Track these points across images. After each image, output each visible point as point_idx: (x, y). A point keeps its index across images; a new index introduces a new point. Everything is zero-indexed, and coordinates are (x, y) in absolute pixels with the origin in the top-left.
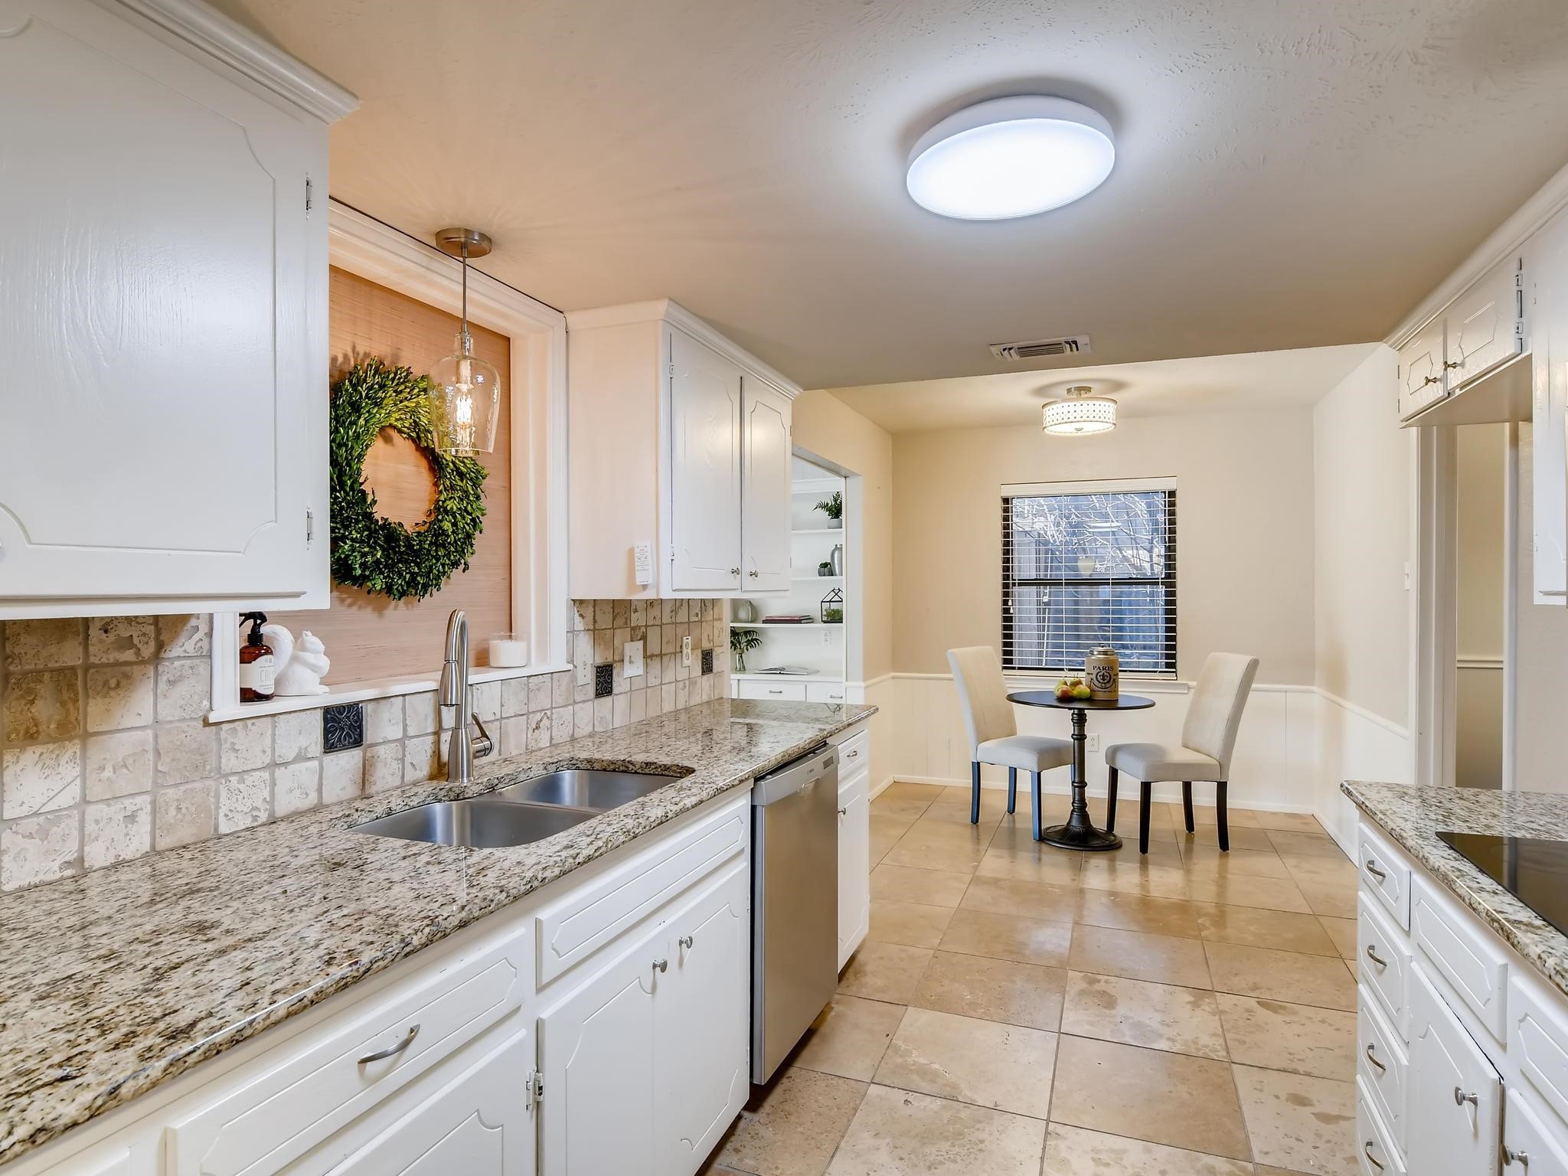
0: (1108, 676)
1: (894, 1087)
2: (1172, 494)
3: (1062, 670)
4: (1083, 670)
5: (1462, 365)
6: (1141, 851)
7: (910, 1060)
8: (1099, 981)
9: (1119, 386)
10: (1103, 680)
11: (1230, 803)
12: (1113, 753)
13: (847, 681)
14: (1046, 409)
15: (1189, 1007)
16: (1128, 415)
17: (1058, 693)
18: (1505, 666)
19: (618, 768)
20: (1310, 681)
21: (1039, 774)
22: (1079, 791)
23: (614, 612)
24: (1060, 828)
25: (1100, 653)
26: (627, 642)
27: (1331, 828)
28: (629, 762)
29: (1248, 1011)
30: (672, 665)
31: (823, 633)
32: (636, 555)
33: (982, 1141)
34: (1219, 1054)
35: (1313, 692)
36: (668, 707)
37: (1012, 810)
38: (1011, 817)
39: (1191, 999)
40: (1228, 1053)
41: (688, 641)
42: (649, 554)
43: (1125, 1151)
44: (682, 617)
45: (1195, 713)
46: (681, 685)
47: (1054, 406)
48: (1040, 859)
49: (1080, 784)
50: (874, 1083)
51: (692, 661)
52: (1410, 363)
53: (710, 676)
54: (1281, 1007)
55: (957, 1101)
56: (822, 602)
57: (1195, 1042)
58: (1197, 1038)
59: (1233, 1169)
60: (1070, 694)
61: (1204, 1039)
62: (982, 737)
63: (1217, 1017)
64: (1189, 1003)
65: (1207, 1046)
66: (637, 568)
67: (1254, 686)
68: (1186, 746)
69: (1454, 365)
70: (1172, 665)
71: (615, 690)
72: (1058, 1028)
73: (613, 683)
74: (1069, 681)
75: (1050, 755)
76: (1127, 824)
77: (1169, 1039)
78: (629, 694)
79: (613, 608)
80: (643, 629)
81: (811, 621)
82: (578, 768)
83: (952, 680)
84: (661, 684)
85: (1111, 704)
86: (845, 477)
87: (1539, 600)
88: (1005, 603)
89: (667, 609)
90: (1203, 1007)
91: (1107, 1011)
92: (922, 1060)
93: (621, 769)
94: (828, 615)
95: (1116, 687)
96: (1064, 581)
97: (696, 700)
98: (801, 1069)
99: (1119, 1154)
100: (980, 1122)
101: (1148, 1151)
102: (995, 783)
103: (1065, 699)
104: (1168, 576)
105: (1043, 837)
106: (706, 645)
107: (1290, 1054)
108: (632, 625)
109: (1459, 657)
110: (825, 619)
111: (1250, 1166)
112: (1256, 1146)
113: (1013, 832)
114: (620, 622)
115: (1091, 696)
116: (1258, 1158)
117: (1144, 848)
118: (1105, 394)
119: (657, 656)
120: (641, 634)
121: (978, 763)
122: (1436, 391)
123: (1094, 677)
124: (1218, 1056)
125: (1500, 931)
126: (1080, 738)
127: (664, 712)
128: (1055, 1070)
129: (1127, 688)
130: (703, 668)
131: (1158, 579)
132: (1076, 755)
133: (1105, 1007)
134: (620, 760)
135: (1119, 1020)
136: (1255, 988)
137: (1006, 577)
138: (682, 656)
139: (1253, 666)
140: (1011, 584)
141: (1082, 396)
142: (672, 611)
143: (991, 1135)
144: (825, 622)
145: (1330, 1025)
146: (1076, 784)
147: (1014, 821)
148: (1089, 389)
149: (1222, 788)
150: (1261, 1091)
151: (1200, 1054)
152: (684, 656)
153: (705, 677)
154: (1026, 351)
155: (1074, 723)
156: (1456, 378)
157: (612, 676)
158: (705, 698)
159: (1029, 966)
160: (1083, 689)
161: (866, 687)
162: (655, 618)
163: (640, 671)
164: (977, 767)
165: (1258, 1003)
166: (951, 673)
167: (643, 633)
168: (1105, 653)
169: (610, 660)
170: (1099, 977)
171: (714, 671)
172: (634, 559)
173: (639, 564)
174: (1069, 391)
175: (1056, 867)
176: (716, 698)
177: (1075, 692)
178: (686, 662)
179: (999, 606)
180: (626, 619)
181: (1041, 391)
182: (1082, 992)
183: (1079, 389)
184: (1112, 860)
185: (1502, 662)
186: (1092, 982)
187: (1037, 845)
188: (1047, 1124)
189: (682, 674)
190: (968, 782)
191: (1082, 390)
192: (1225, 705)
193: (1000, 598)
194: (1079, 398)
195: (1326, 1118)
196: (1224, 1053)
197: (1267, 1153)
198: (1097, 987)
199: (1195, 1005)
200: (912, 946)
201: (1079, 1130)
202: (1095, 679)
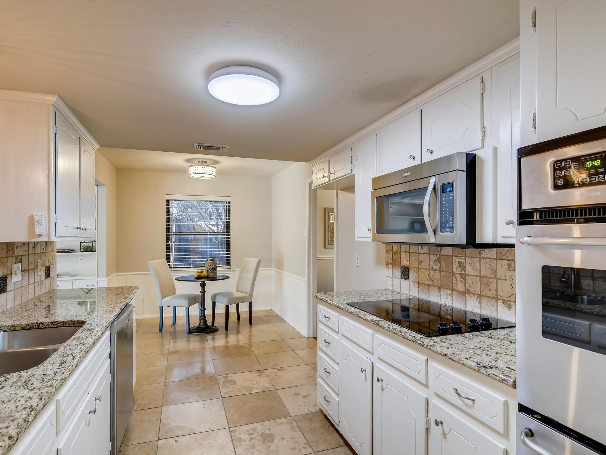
0: (213, 268)
1: (168, 438)
2: (229, 203)
3: (190, 267)
4: (204, 267)
5: (334, 174)
6: (226, 330)
7: (171, 426)
8: (228, 377)
9: (216, 162)
10: (212, 270)
11: (254, 309)
12: (214, 296)
13: (98, 278)
14: (190, 168)
15: (258, 377)
16: (219, 173)
17: (196, 276)
18: (335, 258)
19: (33, 327)
20: (270, 266)
21: (189, 308)
22: (203, 312)
23: (7, 248)
24: (196, 327)
25: (210, 260)
26: (14, 264)
27: (278, 313)
28: (40, 323)
29: (275, 373)
30: (33, 274)
31: (80, 257)
32: (35, 219)
33: (210, 443)
34: (272, 388)
35: (272, 270)
36: (31, 296)
37: (174, 324)
38: (174, 327)
39: (258, 374)
40: (274, 387)
41: (40, 262)
42: (44, 219)
43: (256, 428)
44: (37, 250)
45: (240, 279)
46: (37, 284)
47: (193, 167)
48: (189, 340)
49: (203, 309)
50: (160, 440)
51: (42, 272)
52: (316, 171)
53: (49, 279)
54: (284, 369)
55: (195, 433)
56: (81, 242)
57: (264, 387)
58: (264, 385)
59: (287, 420)
60: (201, 276)
61: (267, 385)
62: (164, 296)
63: (267, 378)
64: (258, 376)
65: (268, 387)
66: (36, 226)
67: (259, 269)
68: (237, 291)
69: (332, 173)
70: (229, 263)
71: (8, 290)
72: (220, 396)
73: (7, 285)
74: (199, 271)
75: (192, 300)
76: (220, 322)
77: (256, 388)
78: (14, 291)
79: (7, 246)
80: (20, 257)
81: (73, 251)
82: (5, 331)
83: (151, 274)
84: (28, 285)
85: (214, 279)
86: (97, 186)
87: (356, 239)
88: (168, 242)
89: (31, 246)
90: (263, 376)
91: (234, 386)
92: (176, 424)
93: (35, 327)
94: (84, 248)
95: (216, 272)
96: (191, 233)
97: (43, 292)
98: (125, 446)
99: (255, 429)
100: (206, 437)
101: (263, 425)
102: (168, 314)
103: (199, 278)
104: (227, 232)
105: (190, 332)
106: (47, 264)
107: (290, 382)
108: (16, 255)
109: (317, 257)
110: (82, 250)
111: (291, 418)
112: (291, 412)
113: (175, 332)
114: (10, 253)
115: (208, 276)
116: (292, 415)
117: (227, 329)
118: (212, 164)
119: (26, 270)
120: (20, 260)
121: (162, 307)
122: (326, 180)
123: (209, 269)
124: (271, 389)
125: (375, 324)
126: (203, 292)
127: (29, 299)
128: (225, 410)
129: (220, 273)
130: (46, 275)
131: (224, 233)
132: (202, 299)
133: (234, 385)
134: (34, 323)
135: (239, 388)
136: (275, 365)
137: (168, 232)
138: (37, 270)
139: (259, 262)
140: (170, 235)
141: (204, 164)
142: (33, 248)
143: (212, 440)
144: (82, 252)
145: (297, 370)
146: (202, 310)
147: (175, 328)
148: (206, 162)
149: (250, 304)
150: (286, 395)
151: (267, 390)
152: (38, 270)
153: (47, 280)
154: (206, 148)
155: (201, 287)
156: (332, 177)
157: (6, 282)
158: (47, 290)
159: (203, 379)
160: (205, 274)
161: (108, 280)
162: (26, 251)
163: (20, 279)
164: (162, 308)
165: (277, 370)
166: (150, 271)
167: (20, 258)
168: (212, 260)
169: (6, 273)
170: (227, 375)
171: (51, 276)
172: (34, 222)
173: (37, 224)
174: (199, 162)
175: (195, 342)
176: (51, 290)
177: (202, 275)
178: (39, 273)
179: (165, 244)
180: (13, 252)
181: (188, 161)
182: (225, 382)
183: (203, 162)
184: (214, 336)
185: (334, 257)
186: (226, 378)
187: (188, 335)
188: (229, 429)
189: (37, 279)
190: (158, 315)
191: (203, 163)
192: (251, 276)
193: (165, 240)
194: (202, 165)
195: (305, 397)
196: (273, 388)
197: (294, 412)
198: (228, 379)
199: (260, 375)
200: (154, 384)
201: (240, 427)
202: (209, 270)
